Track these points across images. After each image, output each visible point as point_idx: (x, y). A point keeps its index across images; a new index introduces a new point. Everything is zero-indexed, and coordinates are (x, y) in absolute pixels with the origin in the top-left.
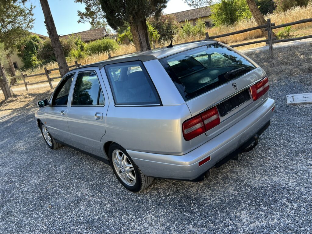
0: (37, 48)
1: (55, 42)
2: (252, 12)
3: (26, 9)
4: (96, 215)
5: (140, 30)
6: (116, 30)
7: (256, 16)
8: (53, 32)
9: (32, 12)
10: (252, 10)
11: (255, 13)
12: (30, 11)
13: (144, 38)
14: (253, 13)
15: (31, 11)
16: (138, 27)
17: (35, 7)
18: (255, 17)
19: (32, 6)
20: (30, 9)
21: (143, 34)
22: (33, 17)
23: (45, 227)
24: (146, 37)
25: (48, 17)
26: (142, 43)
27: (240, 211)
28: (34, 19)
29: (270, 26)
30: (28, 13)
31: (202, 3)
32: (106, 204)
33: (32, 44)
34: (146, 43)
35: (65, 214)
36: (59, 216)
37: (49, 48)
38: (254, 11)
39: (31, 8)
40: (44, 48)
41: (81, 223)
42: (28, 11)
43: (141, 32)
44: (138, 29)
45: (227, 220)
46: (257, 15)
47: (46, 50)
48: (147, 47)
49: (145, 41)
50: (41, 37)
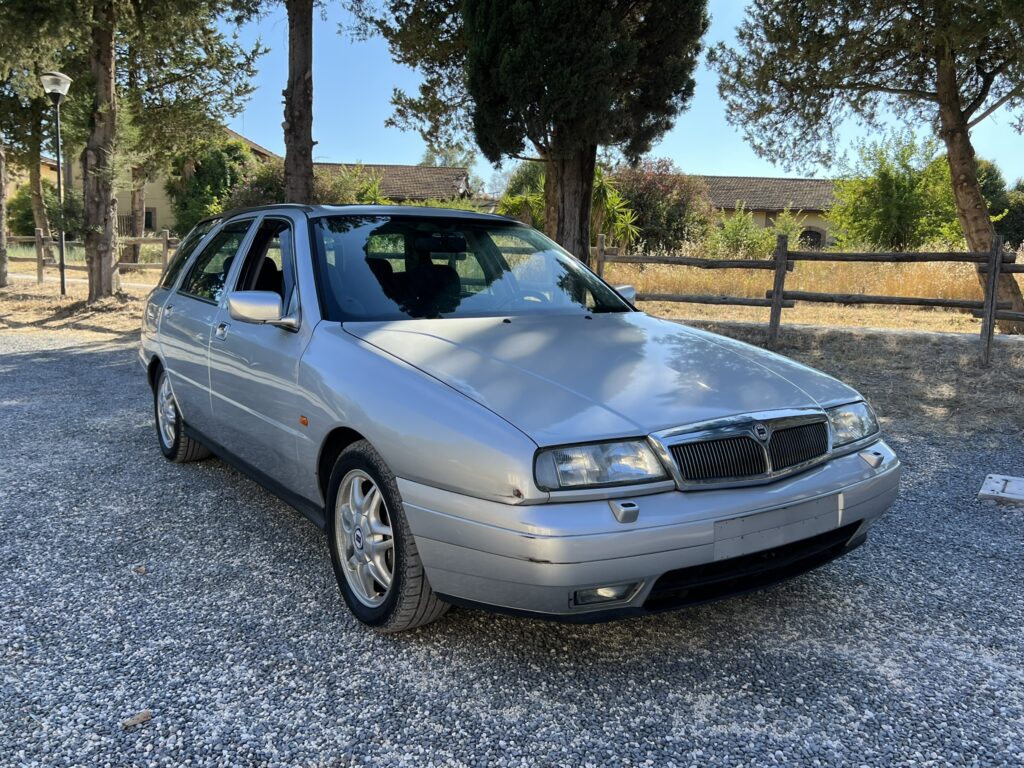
0: (234, 180)
1: (295, 159)
2: (965, 217)
3: (238, 51)
4: (267, 617)
5: (568, 180)
6: (494, 164)
7: (973, 235)
8: (302, 127)
9: (253, 64)
10: (964, 210)
11: (972, 223)
12: (248, 59)
13: (575, 206)
14: (967, 223)
15: (253, 60)
16: (566, 169)
17: (266, 51)
18: (972, 239)
19: (258, 45)
20: (249, 54)
21: (576, 192)
22: (252, 82)
23: (111, 611)
24: (582, 205)
25: (299, 78)
26: (567, 220)
27: (698, 693)
28: (254, 89)
29: (999, 259)
30: (240, 66)
31: (800, 151)
32: (306, 600)
33: (222, 166)
34: (578, 223)
35: (180, 595)
36: (160, 597)
37: (271, 189)
38: (969, 217)
39: (255, 52)
40: (254, 185)
41: (216, 624)
42: (242, 60)
43: (572, 185)
44: (563, 173)
45: (648, 703)
46: (978, 231)
47: (258, 191)
48: (577, 236)
49: (577, 218)
50: (256, 152)
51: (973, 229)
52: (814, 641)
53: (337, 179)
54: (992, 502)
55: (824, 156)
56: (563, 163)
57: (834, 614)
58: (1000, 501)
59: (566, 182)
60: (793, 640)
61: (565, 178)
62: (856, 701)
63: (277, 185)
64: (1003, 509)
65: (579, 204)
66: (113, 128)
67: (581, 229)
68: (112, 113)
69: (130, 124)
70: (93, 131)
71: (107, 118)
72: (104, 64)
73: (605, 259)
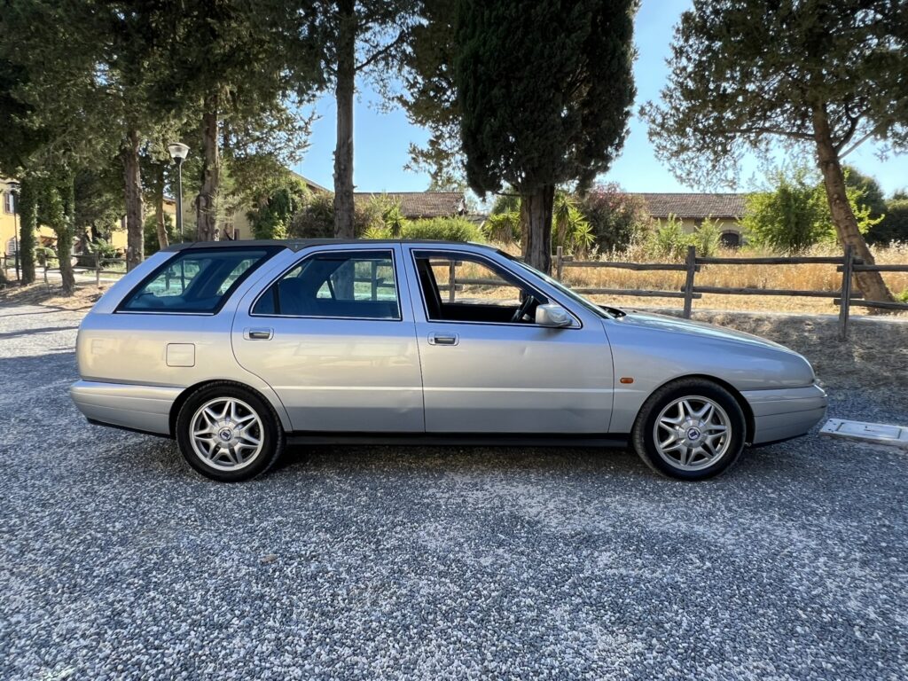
0: (295, 208)
1: (341, 199)
4: (338, 506)
5: (534, 209)
6: (481, 199)
7: (847, 241)
8: (346, 176)
10: (837, 221)
11: (844, 231)
14: (840, 230)
16: (533, 202)
21: (540, 218)
23: (244, 501)
24: (545, 227)
25: (344, 143)
26: (534, 237)
27: (601, 551)
29: (851, 262)
31: (712, 179)
32: (360, 496)
33: (287, 198)
34: (542, 240)
35: (283, 493)
36: (271, 494)
37: (320, 213)
38: (842, 226)
40: (309, 211)
41: (307, 510)
42: (302, 124)
43: (537, 213)
44: (531, 204)
45: (570, 556)
46: (849, 236)
47: (312, 216)
48: (541, 249)
49: (542, 236)
50: (310, 187)
51: (845, 235)
52: (682, 523)
53: (368, 205)
54: (827, 438)
55: (731, 181)
56: (531, 198)
57: (698, 508)
58: (834, 437)
59: (533, 211)
60: (668, 523)
61: (532, 208)
62: (702, 558)
63: (325, 211)
64: (835, 442)
65: (543, 226)
66: (217, 180)
67: (545, 243)
68: (216, 170)
69: (228, 176)
70: (204, 183)
71: (213, 174)
72: (211, 136)
73: (562, 264)
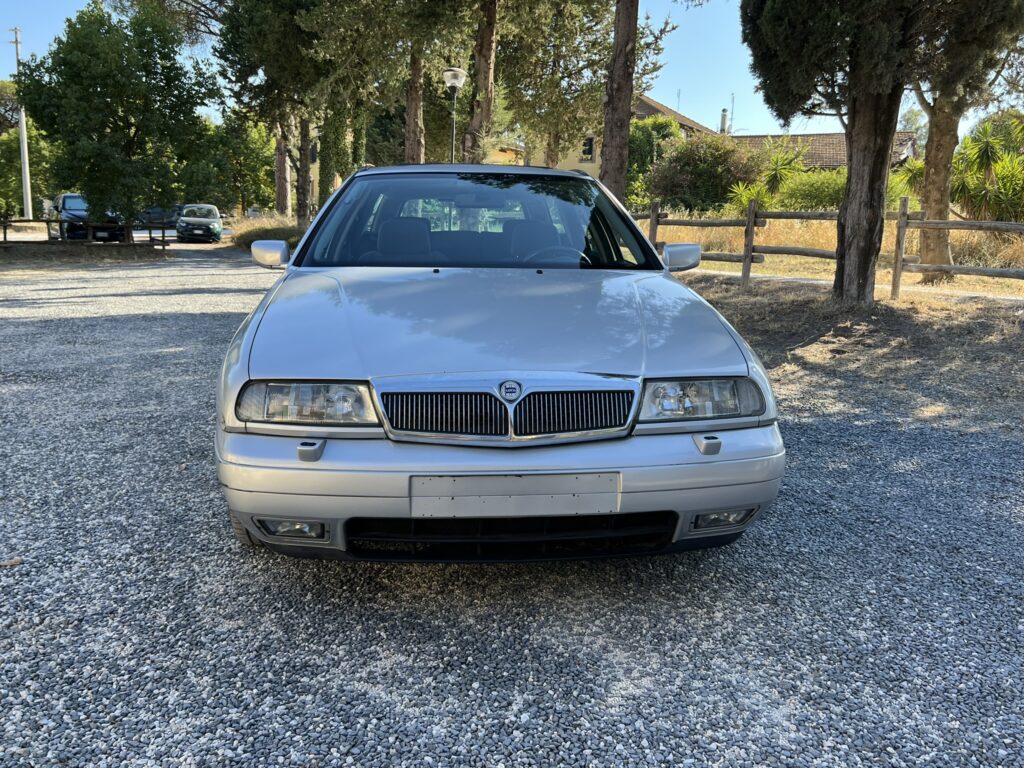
0: (660, 156)
1: (611, 131)
3: (648, 32)
6: (782, 121)
8: (619, 99)
9: (660, 42)
12: (656, 38)
13: (864, 164)
15: (661, 38)
16: (856, 124)
17: (674, 28)
19: (667, 24)
20: (657, 33)
21: (866, 148)
24: (875, 163)
25: (621, 51)
30: (648, 45)
33: (650, 143)
39: (662, 31)
42: (650, 39)
44: (853, 127)
50: (682, 126)
59: (855, 138)
66: (488, 113)
68: (489, 101)
69: (505, 109)
70: (472, 117)
71: (484, 105)
73: (907, 224)
